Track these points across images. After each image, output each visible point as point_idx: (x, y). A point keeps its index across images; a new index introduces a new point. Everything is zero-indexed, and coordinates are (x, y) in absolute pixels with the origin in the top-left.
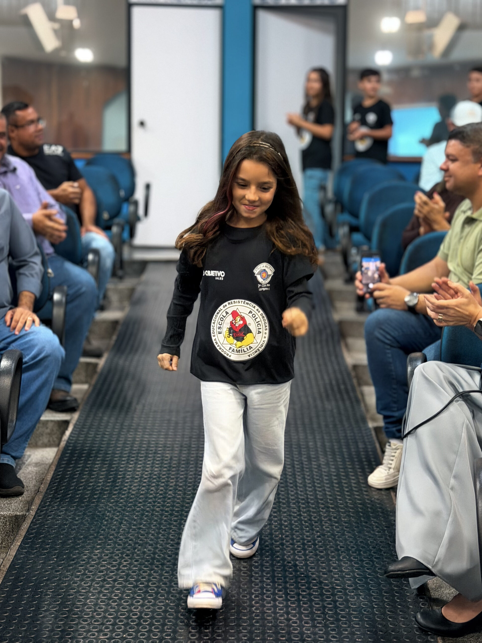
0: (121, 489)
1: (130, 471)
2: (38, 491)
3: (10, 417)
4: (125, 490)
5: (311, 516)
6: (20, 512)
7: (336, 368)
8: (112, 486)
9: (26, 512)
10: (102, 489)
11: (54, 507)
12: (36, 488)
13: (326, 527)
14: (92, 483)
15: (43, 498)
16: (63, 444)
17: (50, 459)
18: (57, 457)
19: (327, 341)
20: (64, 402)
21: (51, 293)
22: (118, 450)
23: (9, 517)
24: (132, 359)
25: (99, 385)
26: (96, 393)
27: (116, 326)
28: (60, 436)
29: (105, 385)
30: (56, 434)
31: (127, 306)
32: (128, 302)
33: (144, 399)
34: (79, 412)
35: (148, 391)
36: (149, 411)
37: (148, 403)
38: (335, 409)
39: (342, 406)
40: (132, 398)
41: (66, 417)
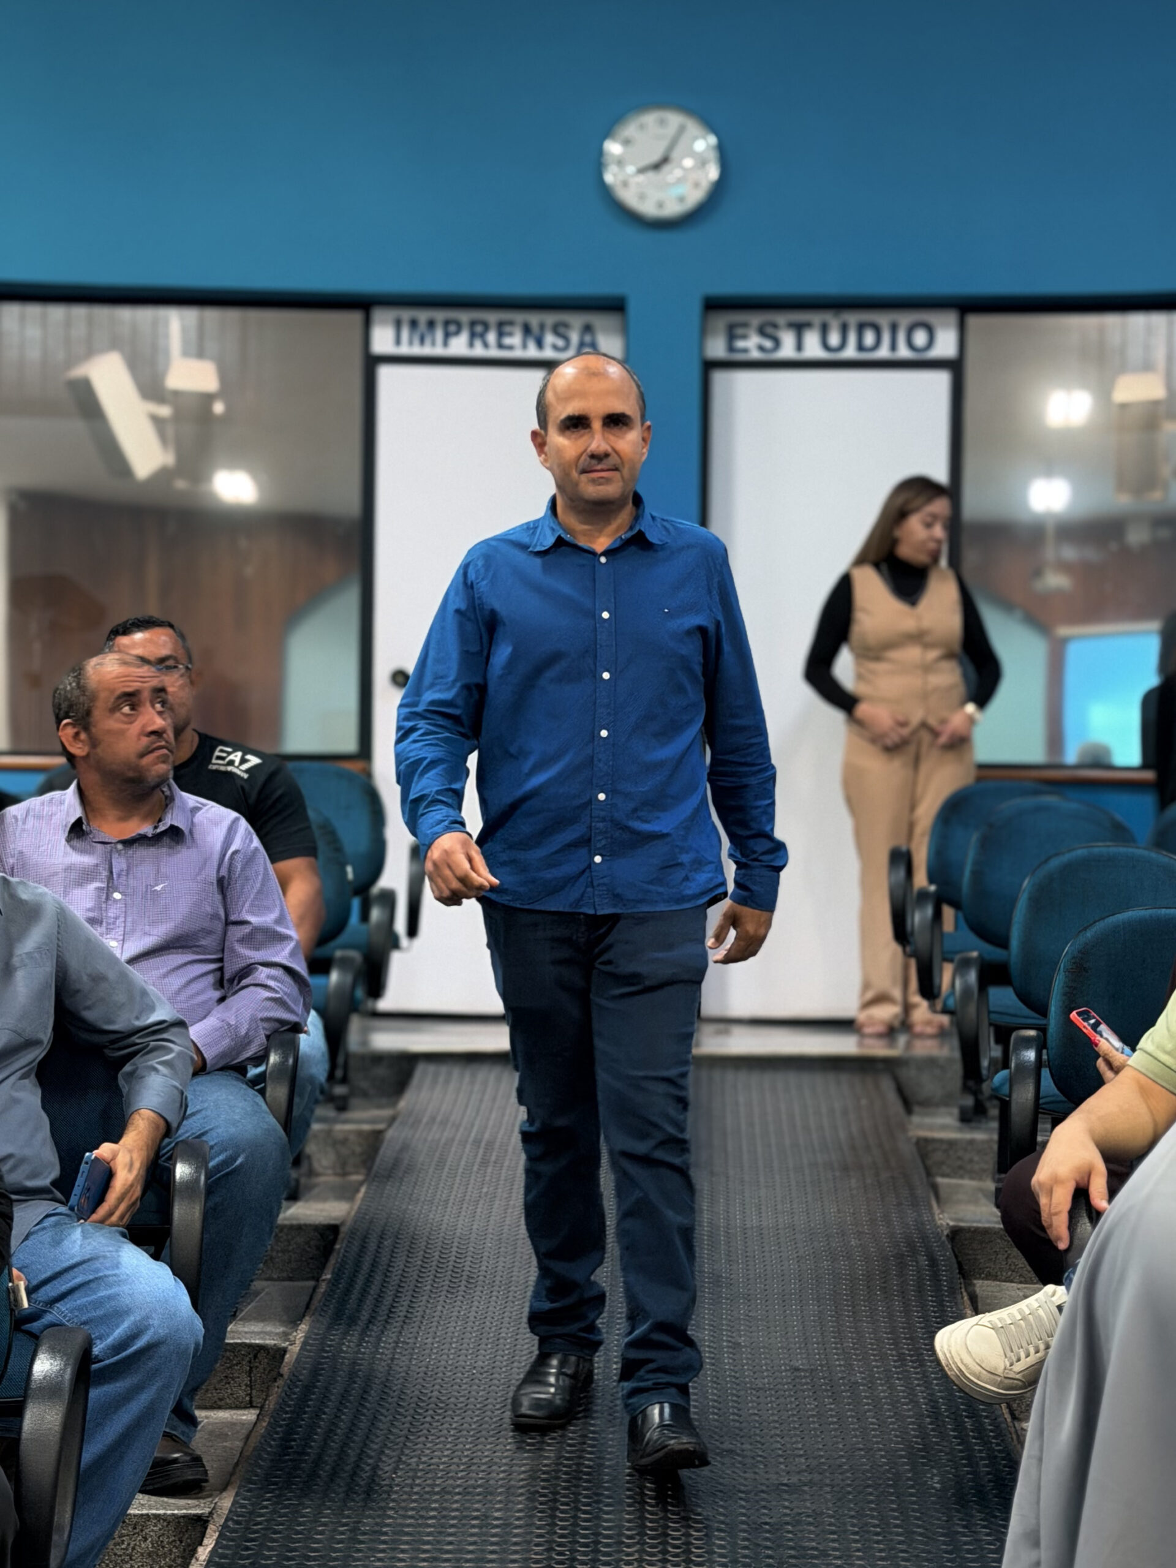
3: (57, 1519)
19: (919, 1287)
24: (379, 1340)
25: (287, 1413)
26: (281, 1435)
27: (334, 1241)
28: (179, 1561)
29: (305, 1413)
30: (171, 1554)
31: (361, 1183)
32: (363, 1171)
33: (413, 1454)
34: (234, 1493)
35: (425, 1431)
36: (427, 1489)
37: (426, 1467)
38: (951, 1488)
39: (970, 1480)
40: (381, 1453)
41: (198, 1506)
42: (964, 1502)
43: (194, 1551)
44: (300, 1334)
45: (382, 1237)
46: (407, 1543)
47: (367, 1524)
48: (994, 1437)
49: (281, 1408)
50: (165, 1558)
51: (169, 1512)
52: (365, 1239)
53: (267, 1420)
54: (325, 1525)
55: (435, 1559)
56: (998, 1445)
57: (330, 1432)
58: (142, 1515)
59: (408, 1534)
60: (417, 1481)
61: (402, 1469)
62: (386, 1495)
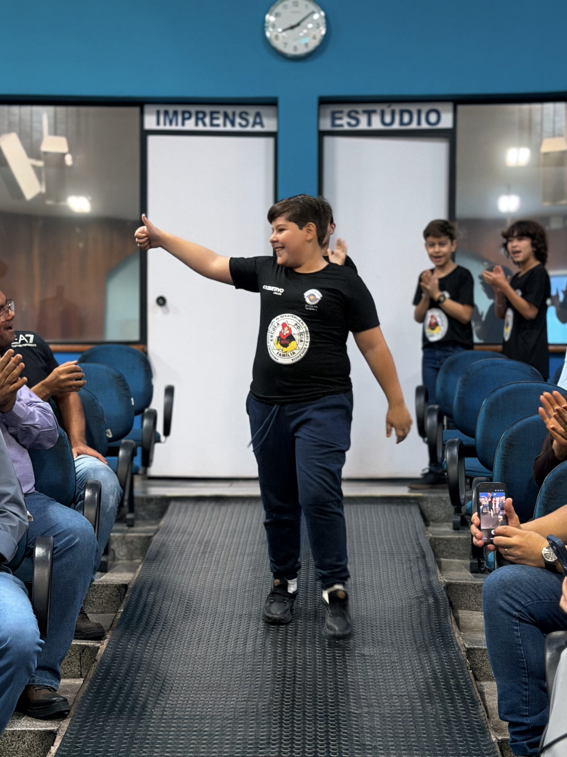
20: (48, 704)
24: (147, 642)
25: (98, 679)
26: (95, 691)
27: (125, 593)
28: (42, 754)
29: (108, 679)
30: (37, 751)
31: (140, 563)
32: (142, 558)
33: (163, 699)
34: (70, 719)
35: (170, 688)
36: (170, 717)
37: (170, 706)
38: (442, 714)
39: (452, 710)
40: (147, 699)
41: (52, 726)
42: (448, 721)
43: (50, 749)
45: (150, 589)
46: (159, 744)
47: (140, 734)
48: (465, 689)
49: (95, 677)
50: (35, 752)
51: (36, 729)
52: (141, 591)
53: (88, 682)
54: (117, 735)
55: (174, 752)
56: (467, 692)
58: (22, 731)
59: (160, 739)
60: (165, 713)
61: (157, 707)
62: (148, 720)
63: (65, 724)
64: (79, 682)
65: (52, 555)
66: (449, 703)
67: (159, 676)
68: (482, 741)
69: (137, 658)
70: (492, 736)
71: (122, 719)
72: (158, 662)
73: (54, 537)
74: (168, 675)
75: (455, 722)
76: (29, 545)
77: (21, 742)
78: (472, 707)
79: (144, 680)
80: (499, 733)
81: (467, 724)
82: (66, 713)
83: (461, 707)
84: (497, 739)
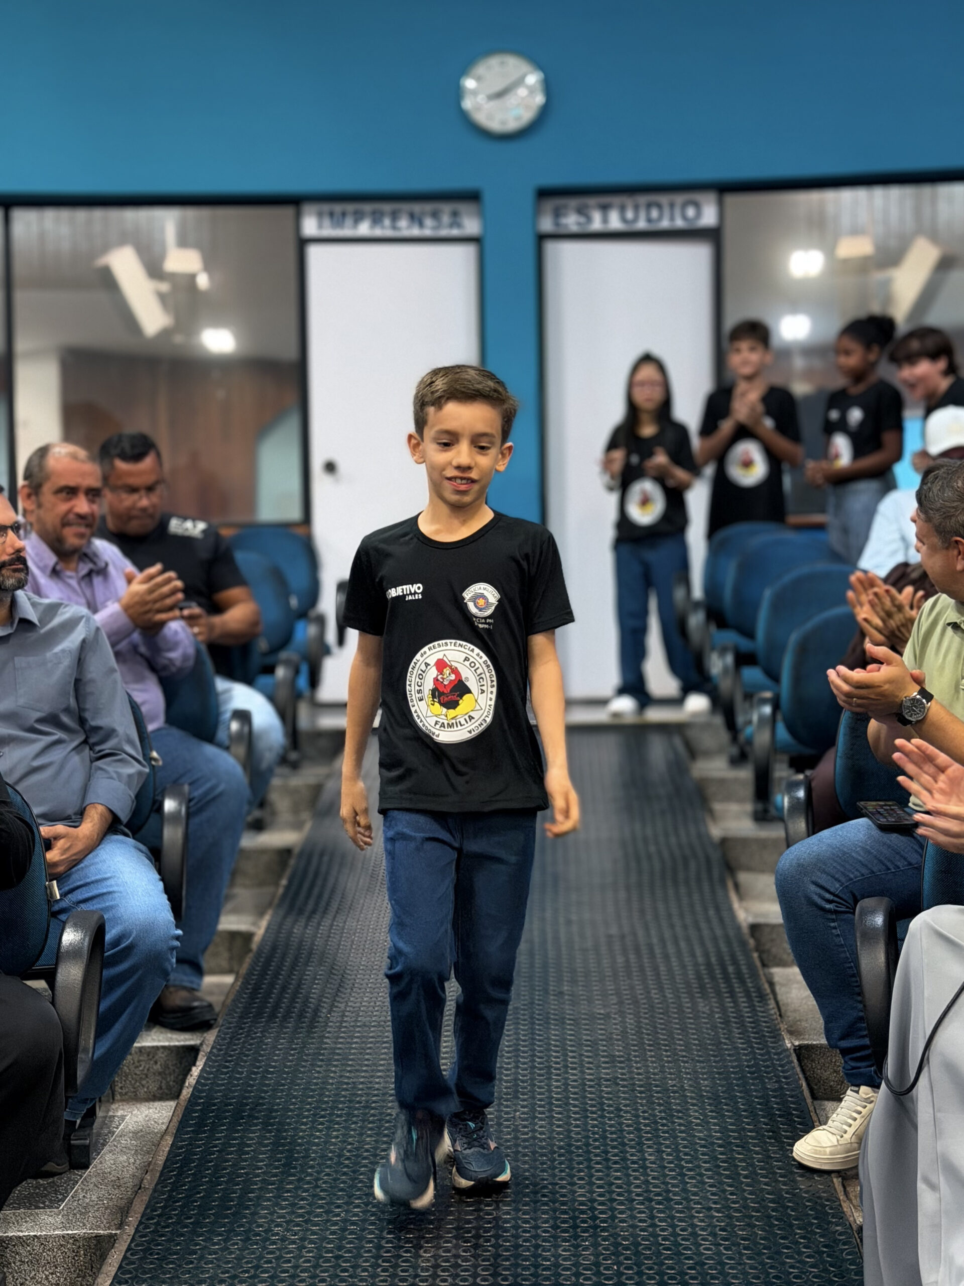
0: (300, 1180)
1: (317, 1145)
2: (139, 1189)
3: (82, 1043)
4: (308, 1183)
5: (674, 1226)
6: (105, 1229)
7: (719, 932)
8: (282, 1173)
9: (117, 1229)
10: (264, 1180)
11: (172, 1218)
12: (137, 1182)
13: (705, 1249)
14: (243, 1169)
15: (149, 1201)
16: (186, 1093)
17: (163, 1123)
18: (175, 1119)
19: (699, 880)
20: (187, 1011)
21: (159, 798)
22: (294, 1104)
23: (84, 1238)
24: (319, 924)
25: (254, 975)
26: (251, 990)
27: (289, 859)
28: (181, 1077)
29: (268, 975)
30: (173, 1072)
31: (309, 819)
32: (310, 810)
33: (343, 1001)
34: (217, 1030)
35: (351, 985)
36: (352, 1024)
37: (351, 1009)
38: (717, 1013)
39: (731, 1007)
40: (320, 1001)
41: (193, 1039)
42: (727, 1022)
43: (190, 1070)
44: (264, 923)
45: (322, 855)
46: (338, 1060)
47: (311, 1048)
48: (749, 978)
49: (250, 973)
50: (171, 1076)
51: (172, 1044)
52: (309, 858)
53: (241, 980)
54: (280, 1050)
55: (357, 1071)
56: (751, 982)
57: (284, 989)
58: (153, 1047)
59: (339, 1054)
60: (345, 1019)
61: (335, 1011)
62: (323, 1029)
63: (211, 1037)
64: (229, 979)
65: (188, 808)
66: (727, 997)
67: (336, 970)
68: (773, 1048)
69: (306, 945)
70: (787, 1042)
71: (288, 1028)
72: (335, 951)
73: (190, 784)
74: (348, 967)
75: (736, 1023)
76: (158, 795)
77: (152, 1062)
78: (759, 1002)
79: (316, 974)
80: (796, 1036)
81: (753, 1025)
82: (212, 1022)
83: (744, 1002)
84: (793, 1044)
